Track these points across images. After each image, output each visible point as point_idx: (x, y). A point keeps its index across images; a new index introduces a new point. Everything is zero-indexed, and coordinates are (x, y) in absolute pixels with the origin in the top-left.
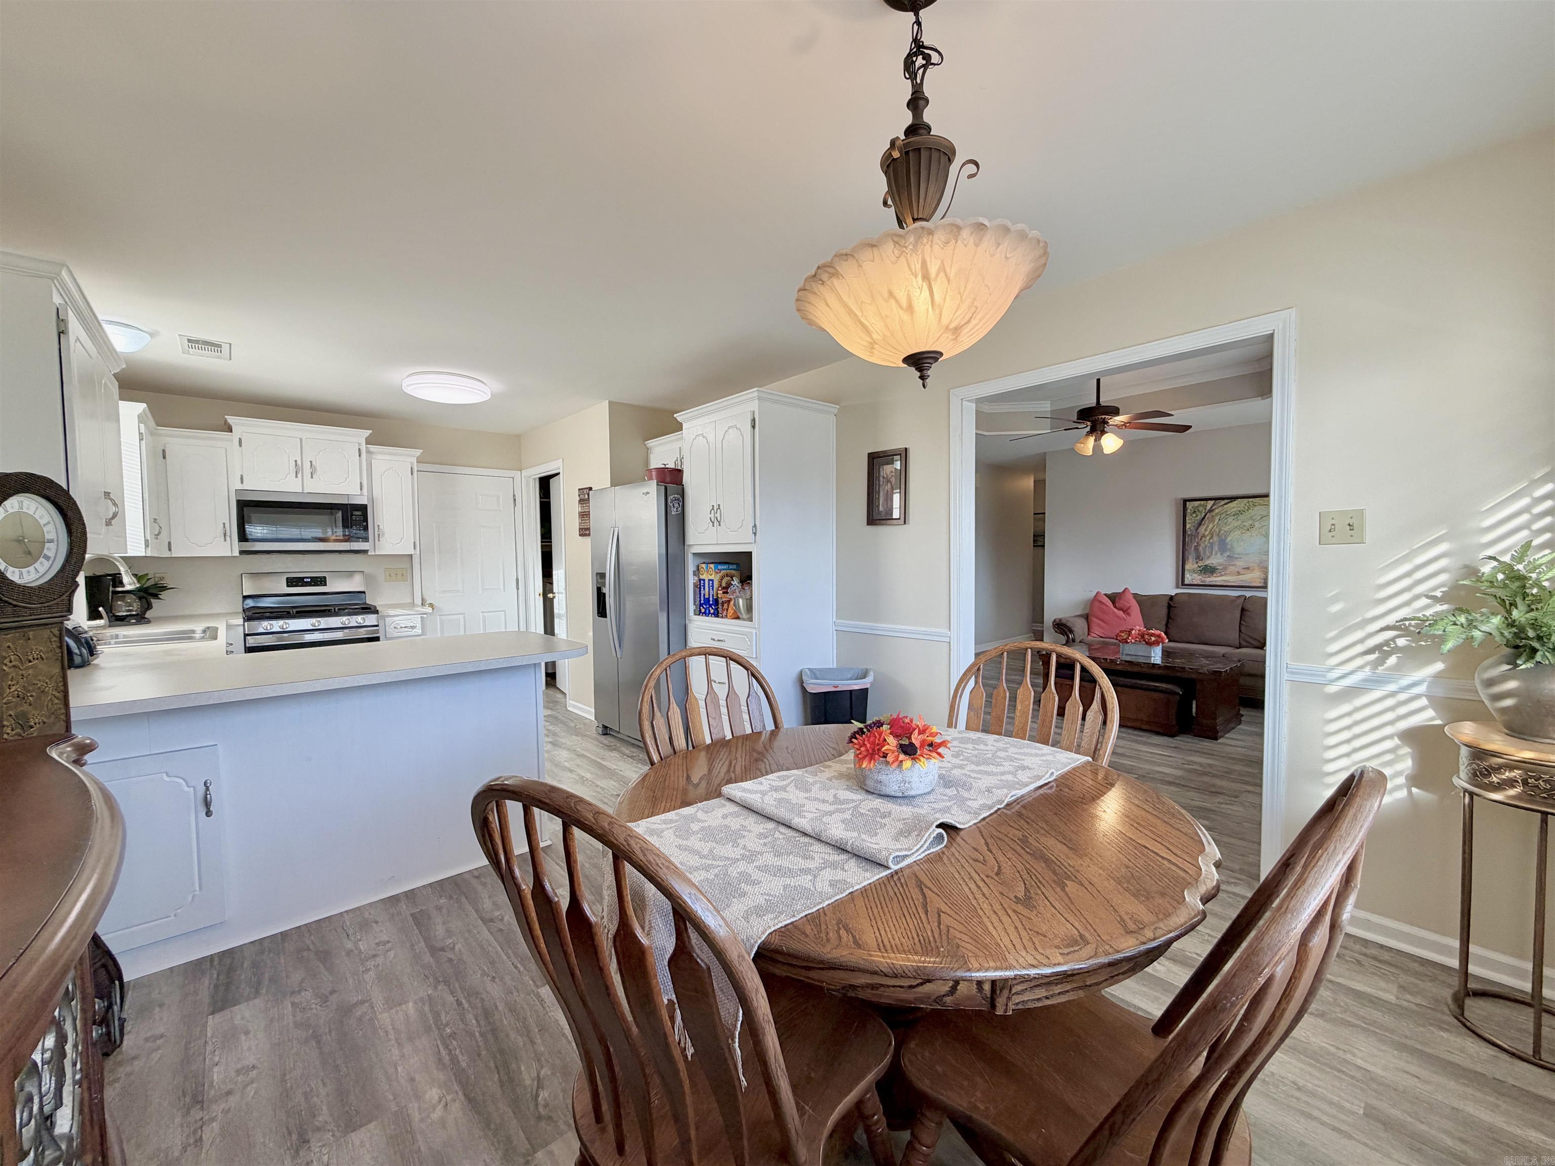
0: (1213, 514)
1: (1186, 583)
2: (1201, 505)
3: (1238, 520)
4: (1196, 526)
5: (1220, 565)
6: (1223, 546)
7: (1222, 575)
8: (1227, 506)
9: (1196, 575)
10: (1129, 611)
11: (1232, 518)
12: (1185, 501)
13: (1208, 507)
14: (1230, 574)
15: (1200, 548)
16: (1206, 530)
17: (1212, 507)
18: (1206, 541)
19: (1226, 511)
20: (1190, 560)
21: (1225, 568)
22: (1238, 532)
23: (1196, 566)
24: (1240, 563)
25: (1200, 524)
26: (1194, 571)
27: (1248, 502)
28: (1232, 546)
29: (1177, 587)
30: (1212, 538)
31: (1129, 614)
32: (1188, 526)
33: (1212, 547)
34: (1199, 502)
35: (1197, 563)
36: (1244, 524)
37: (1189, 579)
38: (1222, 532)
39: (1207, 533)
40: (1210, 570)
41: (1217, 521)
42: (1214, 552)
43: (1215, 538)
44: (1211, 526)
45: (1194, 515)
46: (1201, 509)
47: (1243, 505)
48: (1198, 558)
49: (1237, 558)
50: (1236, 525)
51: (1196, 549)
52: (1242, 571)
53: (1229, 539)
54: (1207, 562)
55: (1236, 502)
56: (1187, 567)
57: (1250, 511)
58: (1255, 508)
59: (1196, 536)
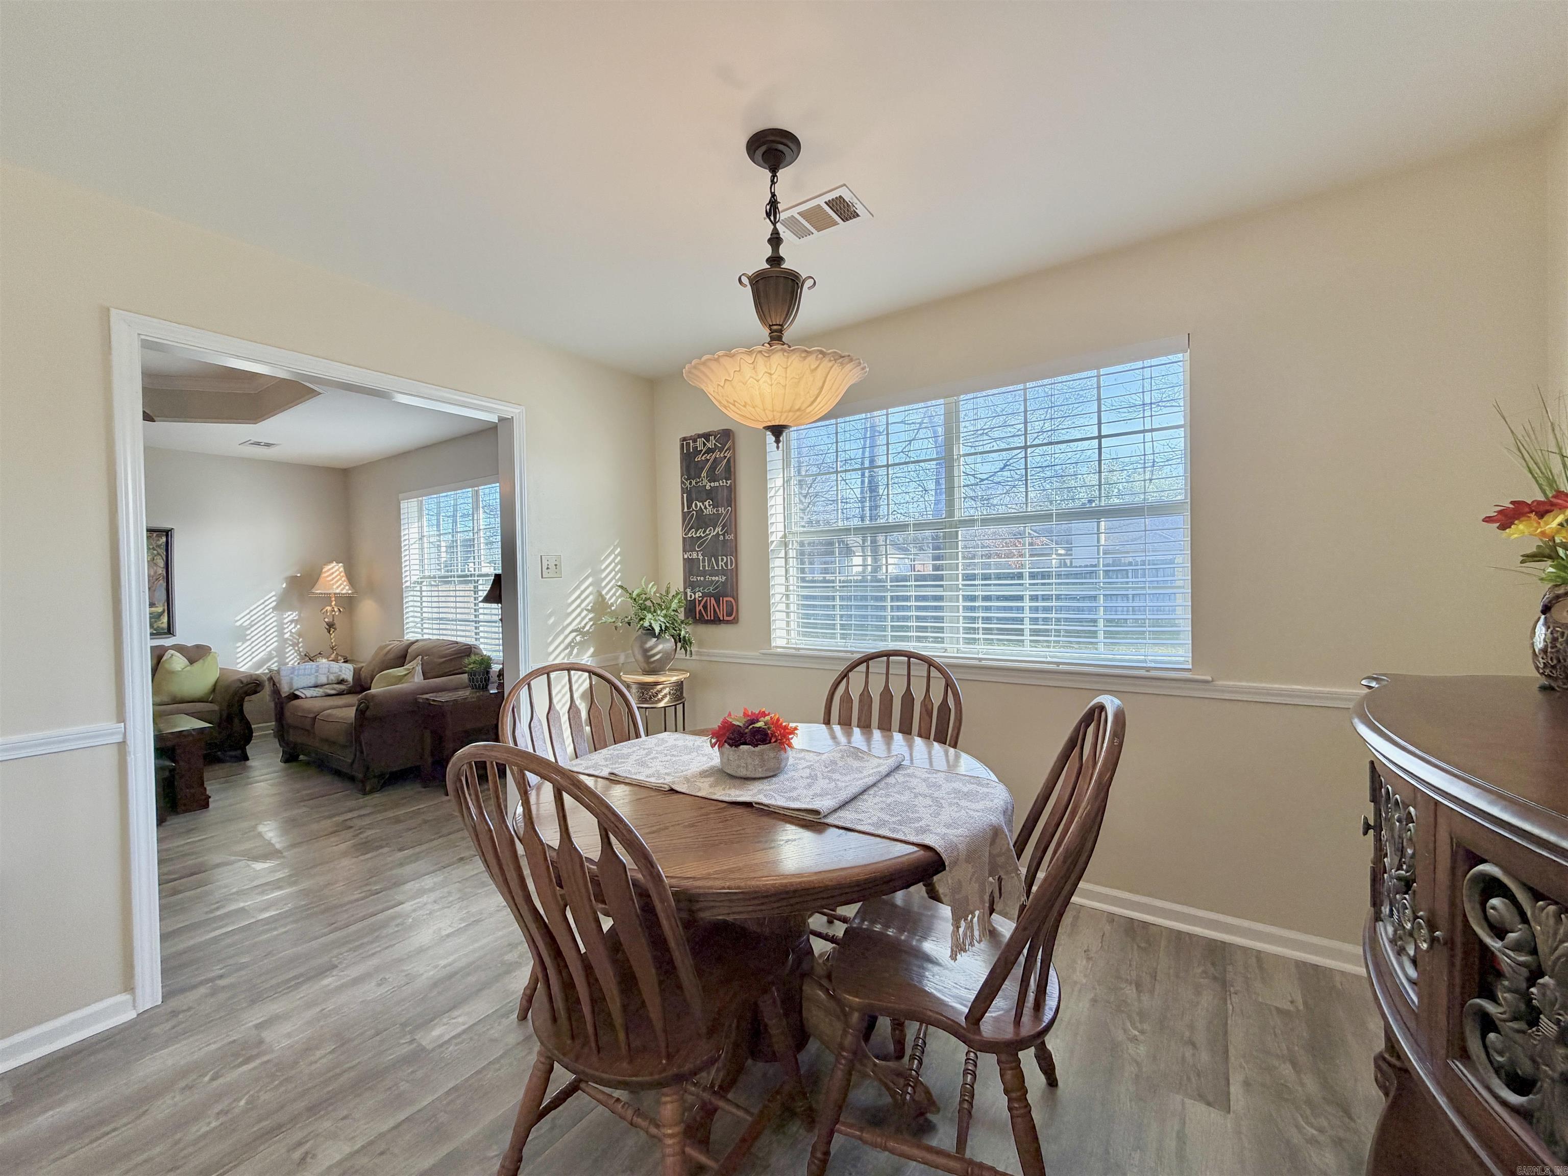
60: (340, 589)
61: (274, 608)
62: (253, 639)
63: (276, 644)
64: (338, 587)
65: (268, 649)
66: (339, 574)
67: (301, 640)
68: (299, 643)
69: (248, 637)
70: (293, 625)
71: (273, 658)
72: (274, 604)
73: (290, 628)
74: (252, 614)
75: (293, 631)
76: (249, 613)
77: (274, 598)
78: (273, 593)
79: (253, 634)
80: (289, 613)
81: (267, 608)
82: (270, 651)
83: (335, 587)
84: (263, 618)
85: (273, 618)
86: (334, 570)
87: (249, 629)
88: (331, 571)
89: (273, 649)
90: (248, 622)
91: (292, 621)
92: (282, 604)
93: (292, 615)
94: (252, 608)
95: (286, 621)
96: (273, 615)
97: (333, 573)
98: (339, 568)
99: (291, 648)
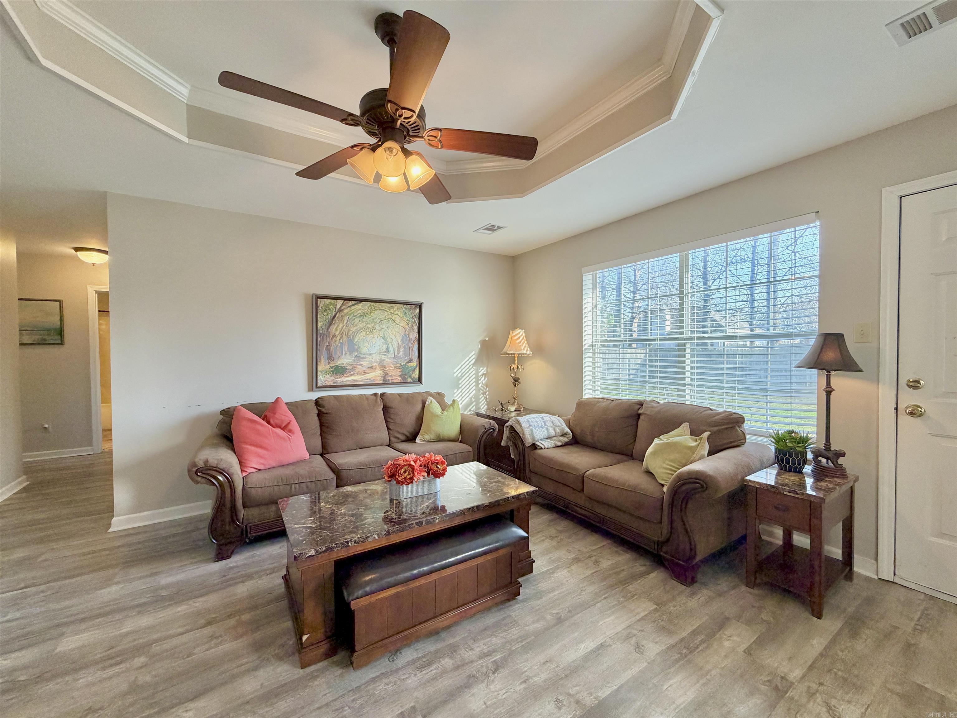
0: (343, 313)
1: (319, 385)
2: (331, 304)
3: (363, 322)
4: (328, 325)
5: (350, 365)
6: (353, 348)
7: (351, 375)
8: (353, 307)
9: (328, 376)
11: (358, 319)
12: (317, 297)
13: (338, 307)
14: (358, 374)
15: (332, 348)
16: (336, 330)
17: (341, 307)
18: (337, 342)
19: (352, 313)
20: (322, 361)
21: (354, 368)
22: (363, 334)
23: (328, 366)
24: (366, 363)
25: (330, 324)
26: (326, 372)
27: (371, 305)
28: (359, 347)
29: (311, 389)
30: (341, 338)
31: (290, 432)
32: (320, 324)
33: (342, 347)
34: (329, 300)
35: (329, 363)
36: (368, 326)
37: (322, 380)
38: (351, 332)
39: (338, 333)
40: (339, 371)
41: (346, 321)
42: (344, 353)
43: (345, 338)
44: (341, 326)
45: (325, 314)
46: (331, 307)
47: (366, 308)
48: (330, 358)
49: (363, 358)
50: (361, 326)
51: (328, 349)
52: (367, 371)
53: (356, 340)
54: (339, 363)
55: (361, 304)
56: (320, 368)
57: (372, 314)
58: (376, 312)
59: (328, 335)
61: (473, 364)
62: (463, 388)
63: (474, 392)
65: (470, 396)
67: (487, 389)
68: (486, 392)
69: (460, 386)
70: (483, 378)
71: (473, 403)
72: (474, 361)
74: (462, 368)
75: (484, 382)
76: (460, 368)
77: (474, 356)
78: (474, 353)
79: (462, 384)
80: (482, 368)
81: (470, 364)
82: (471, 398)
84: (468, 372)
85: (472, 372)
86: (519, 334)
87: (461, 379)
89: (472, 397)
90: (460, 374)
91: (482, 375)
92: (479, 361)
93: (483, 370)
94: (462, 364)
95: (480, 374)
96: (473, 369)
98: (522, 333)
99: (482, 395)
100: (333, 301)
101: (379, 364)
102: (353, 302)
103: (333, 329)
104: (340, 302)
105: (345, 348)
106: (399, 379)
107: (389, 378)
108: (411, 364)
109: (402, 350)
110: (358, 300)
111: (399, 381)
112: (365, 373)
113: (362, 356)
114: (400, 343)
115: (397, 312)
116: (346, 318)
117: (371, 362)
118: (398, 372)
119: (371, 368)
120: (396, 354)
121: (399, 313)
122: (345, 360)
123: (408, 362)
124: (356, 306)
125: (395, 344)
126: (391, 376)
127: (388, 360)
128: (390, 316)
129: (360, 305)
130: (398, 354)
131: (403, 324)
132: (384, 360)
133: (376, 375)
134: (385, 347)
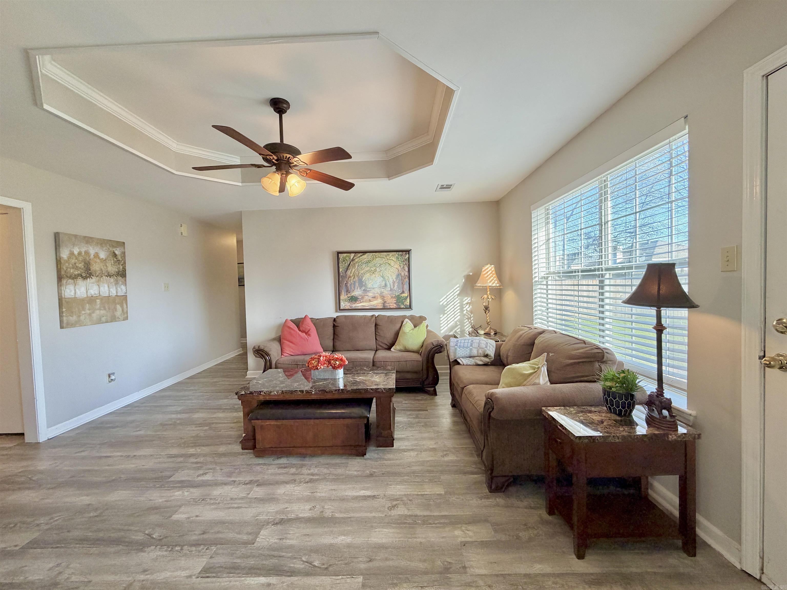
0: (354, 262)
1: (342, 308)
2: (347, 256)
3: (368, 267)
4: (345, 270)
5: (360, 295)
6: (361, 284)
7: (361, 302)
8: (361, 257)
9: (346, 303)
10: (309, 333)
11: (365, 265)
12: (339, 253)
13: (352, 258)
14: (366, 301)
15: (348, 285)
16: (351, 273)
18: (351, 281)
19: (361, 261)
20: (343, 293)
21: (363, 298)
22: (368, 274)
23: (346, 297)
24: (370, 294)
25: (347, 269)
26: (345, 300)
27: (373, 255)
28: (365, 284)
29: (336, 311)
30: (354, 278)
31: (309, 335)
32: (341, 270)
33: (355, 284)
34: (346, 254)
35: (347, 294)
36: (372, 269)
37: (344, 305)
38: (360, 274)
39: (352, 275)
40: (354, 299)
41: (356, 267)
42: (356, 288)
43: (356, 278)
44: (353, 270)
45: (344, 263)
46: (347, 258)
47: (370, 257)
48: (348, 291)
49: (369, 291)
50: (367, 269)
51: (346, 285)
52: (372, 299)
53: (364, 279)
54: (353, 294)
56: (342, 297)
57: (374, 261)
58: (377, 259)
59: (346, 277)
60: (491, 283)
61: (458, 295)
62: (448, 313)
63: (459, 317)
64: (490, 282)
65: (456, 320)
66: (491, 273)
67: (472, 315)
68: (471, 318)
69: (446, 312)
70: (468, 306)
71: (458, 326)
72: (458, 292)
73: (466, 307)
74: (448, 298)
75: (468, 309)
76: (446, 298)
77: (458, 289)
78: (458, 285)
79: (448, 310)
80: (466, 298)
81: (455, 295)
82: (456, 322)
83: (489, 281)
84: (453, 301)
85: (457, 301)
86: (489, 269)
87: (446, 307)
88: (487, 271)
90: (446, 302)
91: (467, 303)
92: (464, 291)
93: (467, 300)
94: (448, 294)
95: (464, 303)
96: (457, 299)
97: (488, 272)
98: (492, 268)
99: (467, 320)
100: (348, 254)
101: (380, 295)
102: (361, 254)
103: (349, 272)
104: (353, 255)
105: (357, 284)
106: (395, 306)
107: (388, 305)
108: (403, 295)
109: (396, 285)
110: (364, 252)
111: (395, 307)
112: (370, 301)
113: (368, 289)
114: (395, 280)
115: (392, 258)
116: (357, 265)
117: (374, 293)
118: (394, 301)
119: (375, 297)
120: (392, 288)
121: (393, 259)
122: (357, 293)
123: (401, 294)
124: (363, 256)
125: (391, 281)
126: (389, 303)
127: (386, 292)
128: (387, 261)
129: (366, 256)
130: (394, 287)
131: (397, 266)
132: (383, 292)
133: (377, 303)
134: (383, 284)
